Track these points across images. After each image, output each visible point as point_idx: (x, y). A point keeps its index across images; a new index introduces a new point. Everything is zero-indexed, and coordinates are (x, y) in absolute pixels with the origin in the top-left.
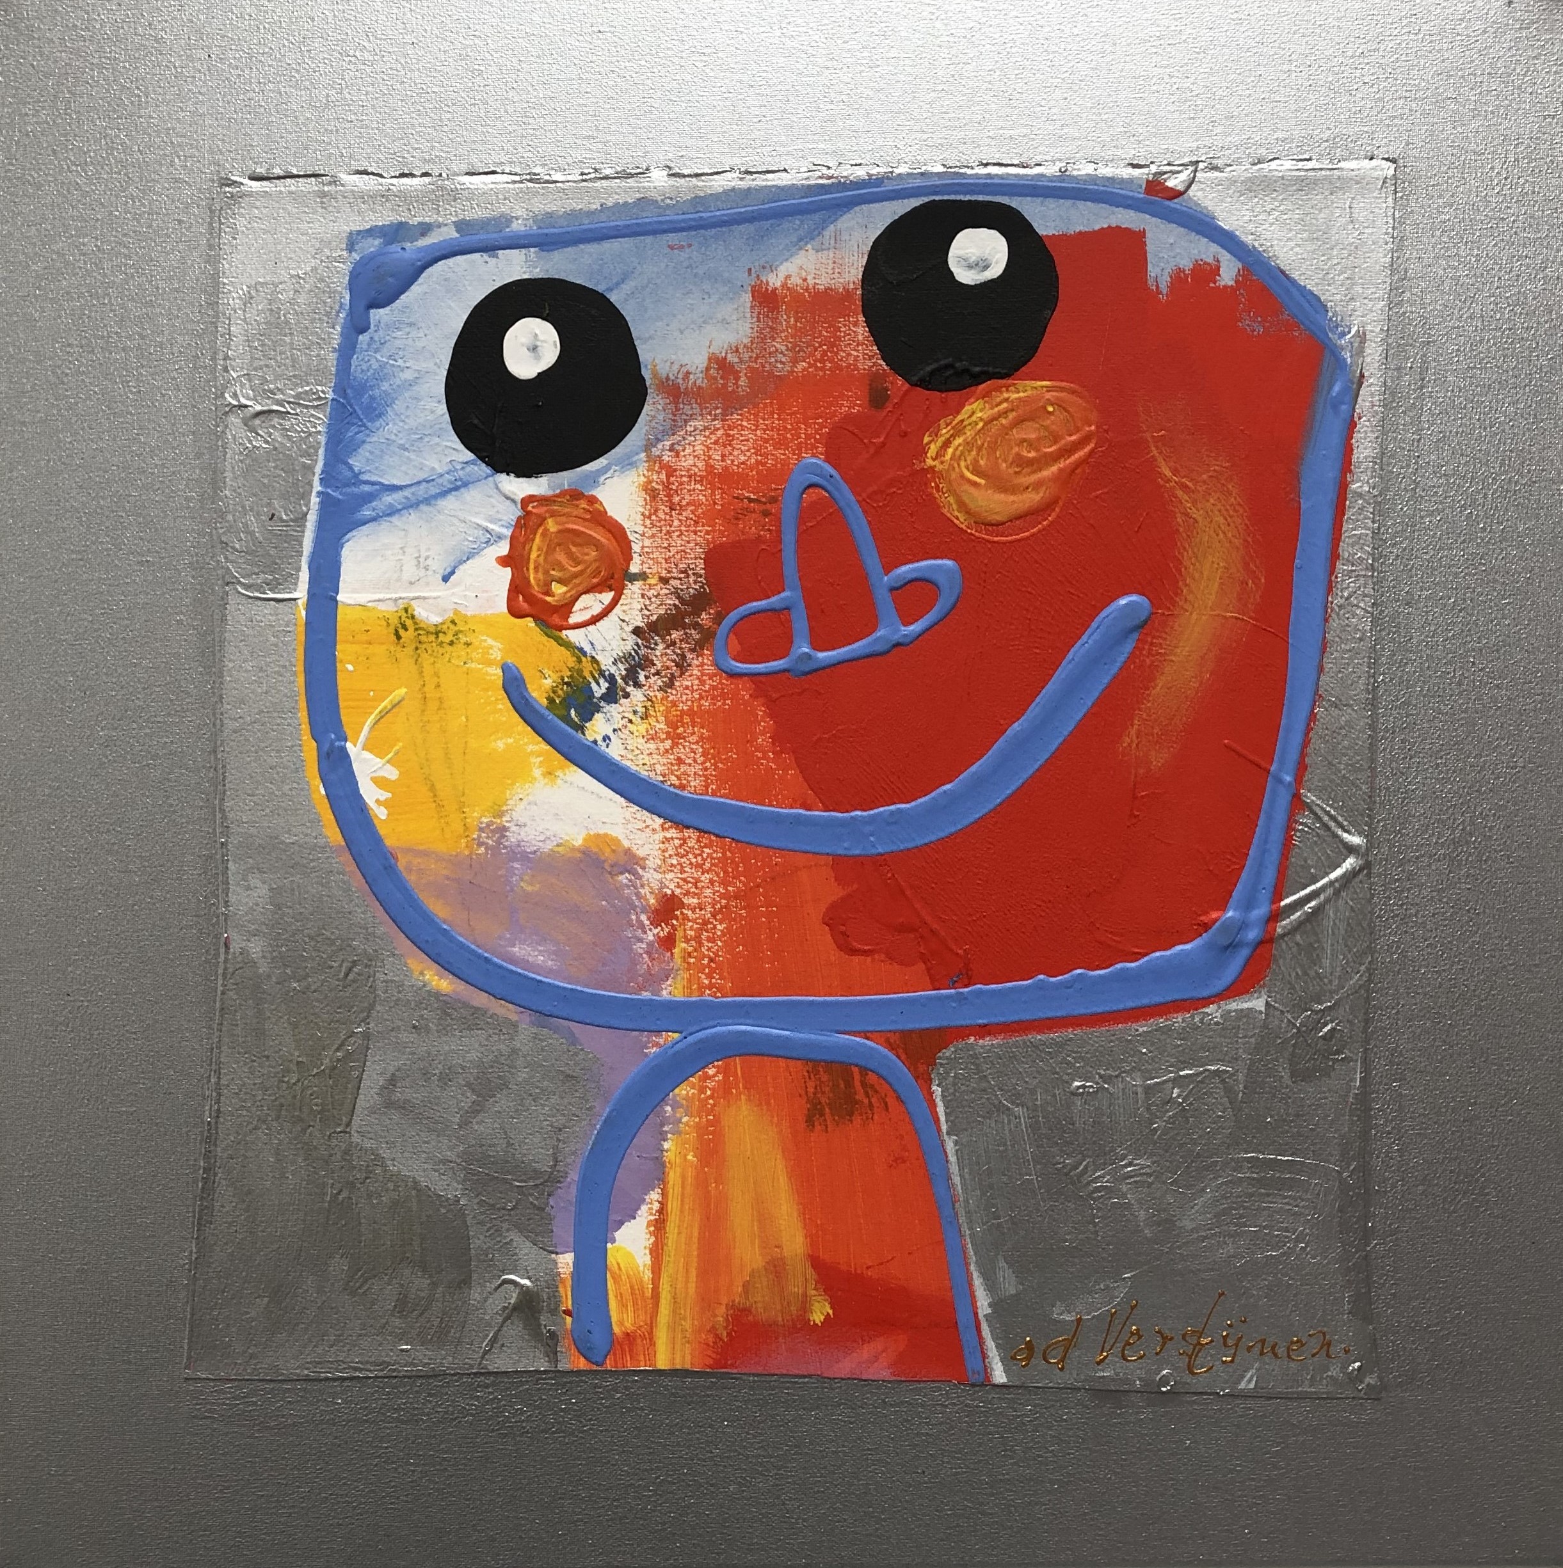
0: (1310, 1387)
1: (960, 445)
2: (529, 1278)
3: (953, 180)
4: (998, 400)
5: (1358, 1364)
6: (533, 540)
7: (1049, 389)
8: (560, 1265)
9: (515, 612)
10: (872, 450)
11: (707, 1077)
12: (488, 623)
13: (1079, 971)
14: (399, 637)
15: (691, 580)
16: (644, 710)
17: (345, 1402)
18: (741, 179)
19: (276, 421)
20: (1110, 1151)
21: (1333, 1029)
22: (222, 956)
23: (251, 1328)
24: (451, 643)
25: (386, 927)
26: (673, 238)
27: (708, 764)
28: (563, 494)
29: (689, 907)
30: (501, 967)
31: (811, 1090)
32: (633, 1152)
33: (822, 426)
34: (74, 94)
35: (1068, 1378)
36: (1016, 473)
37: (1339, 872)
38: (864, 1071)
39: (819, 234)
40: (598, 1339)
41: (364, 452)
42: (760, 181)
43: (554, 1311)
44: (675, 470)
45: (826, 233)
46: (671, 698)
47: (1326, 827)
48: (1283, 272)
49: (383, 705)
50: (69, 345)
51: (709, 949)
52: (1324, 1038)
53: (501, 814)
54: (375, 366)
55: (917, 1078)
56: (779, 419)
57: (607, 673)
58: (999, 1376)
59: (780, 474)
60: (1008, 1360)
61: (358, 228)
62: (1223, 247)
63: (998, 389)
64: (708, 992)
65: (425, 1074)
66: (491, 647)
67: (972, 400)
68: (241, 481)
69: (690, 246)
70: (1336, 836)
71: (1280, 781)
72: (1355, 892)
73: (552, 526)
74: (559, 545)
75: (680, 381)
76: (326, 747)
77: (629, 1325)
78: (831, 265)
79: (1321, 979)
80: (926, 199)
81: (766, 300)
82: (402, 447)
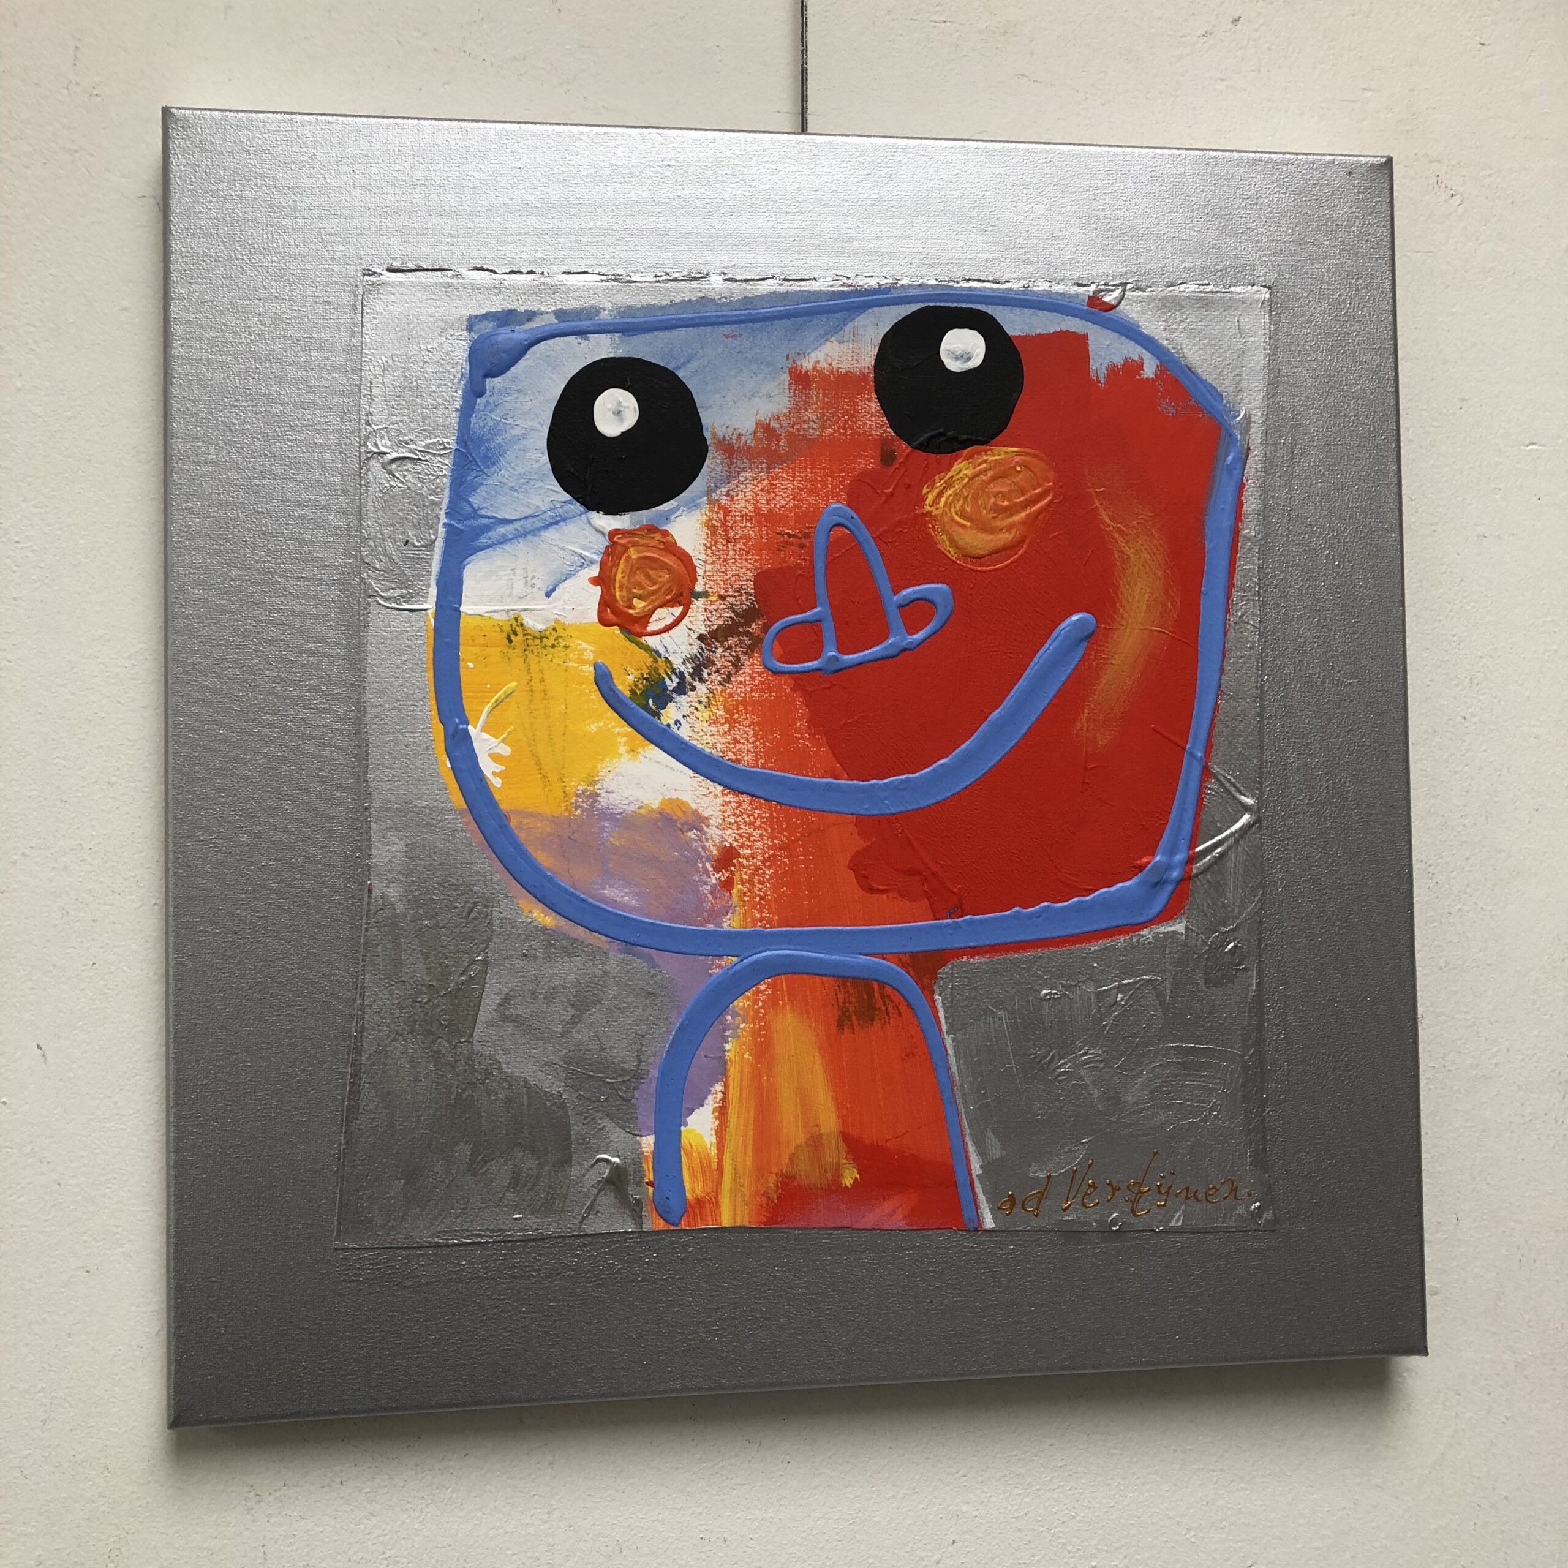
0: (1223, 1223)
1: (951, 495)
2: (618, 1156)
3: (945, 291)
4: (979, 461)
5: (1257, 1204)
6: (618, 565)
7: (1018, 454)
8: (643, 1145)
9: (604, 621)
10: (883, 498)
11: (759, 992)
12: (582, 630)
13: (1045, 904)
14: (510, 641)
15: (744, 597)
16: (707, 700)
17: (469, 1263)
18: (781, 285)
19: (409, 465)
20: (1071, 1044)
21: (1235, 947)
22: (366, 900)
23: (391, 1205)
24: (553, 646)
25: (500, 876)
26: (728, 329)
27: (758, 743)
28: (641, 529)
29: (744, 856)
30: (594, 906)
31: (841, 1001)
32: (701, 1052)
33: (844, 479)
34: (241, 197)
35: (1041, 1223)
36: (993, 518)
37: (1237, 826)
38: (882, 984)
39: (841, 330)
40: (675, 1203)
41: (482, 491)
42: (795, 287)
43: (639, 1183)
44: (731, 511)
45: (847, 329)
46: (728, 691)
47: (1227, 790)
48: (1190, 369)
49: (498, 694)
50: (237, 400)
51: (760, 890)
52: (1229, 953)
53: (593, 783)
55: (923, 989)
56: (811, 473)
57: (678, 671)
58: (989, 1223)
59: (813, 515)
60: (996, 1210)
61: (476, 313)
62: (1146, 349)
63: (979, 453)
64: (759, 924)
65: (534, 993)
66: (585, 650)
67: (960, 461)
68: (380, 514)
69: (741, 335)
70: (1236, 799)
71: (1193, 756)
72: (1250, 841)
73: (633, 553)
74: (638, 569)
75: (734, 441)
76: (451, 730)
77: (699, 1192)
78: (851, 354)
79: (1226, 909)
80: (922, 305)
81: (801, 380)
82: (512, 489)
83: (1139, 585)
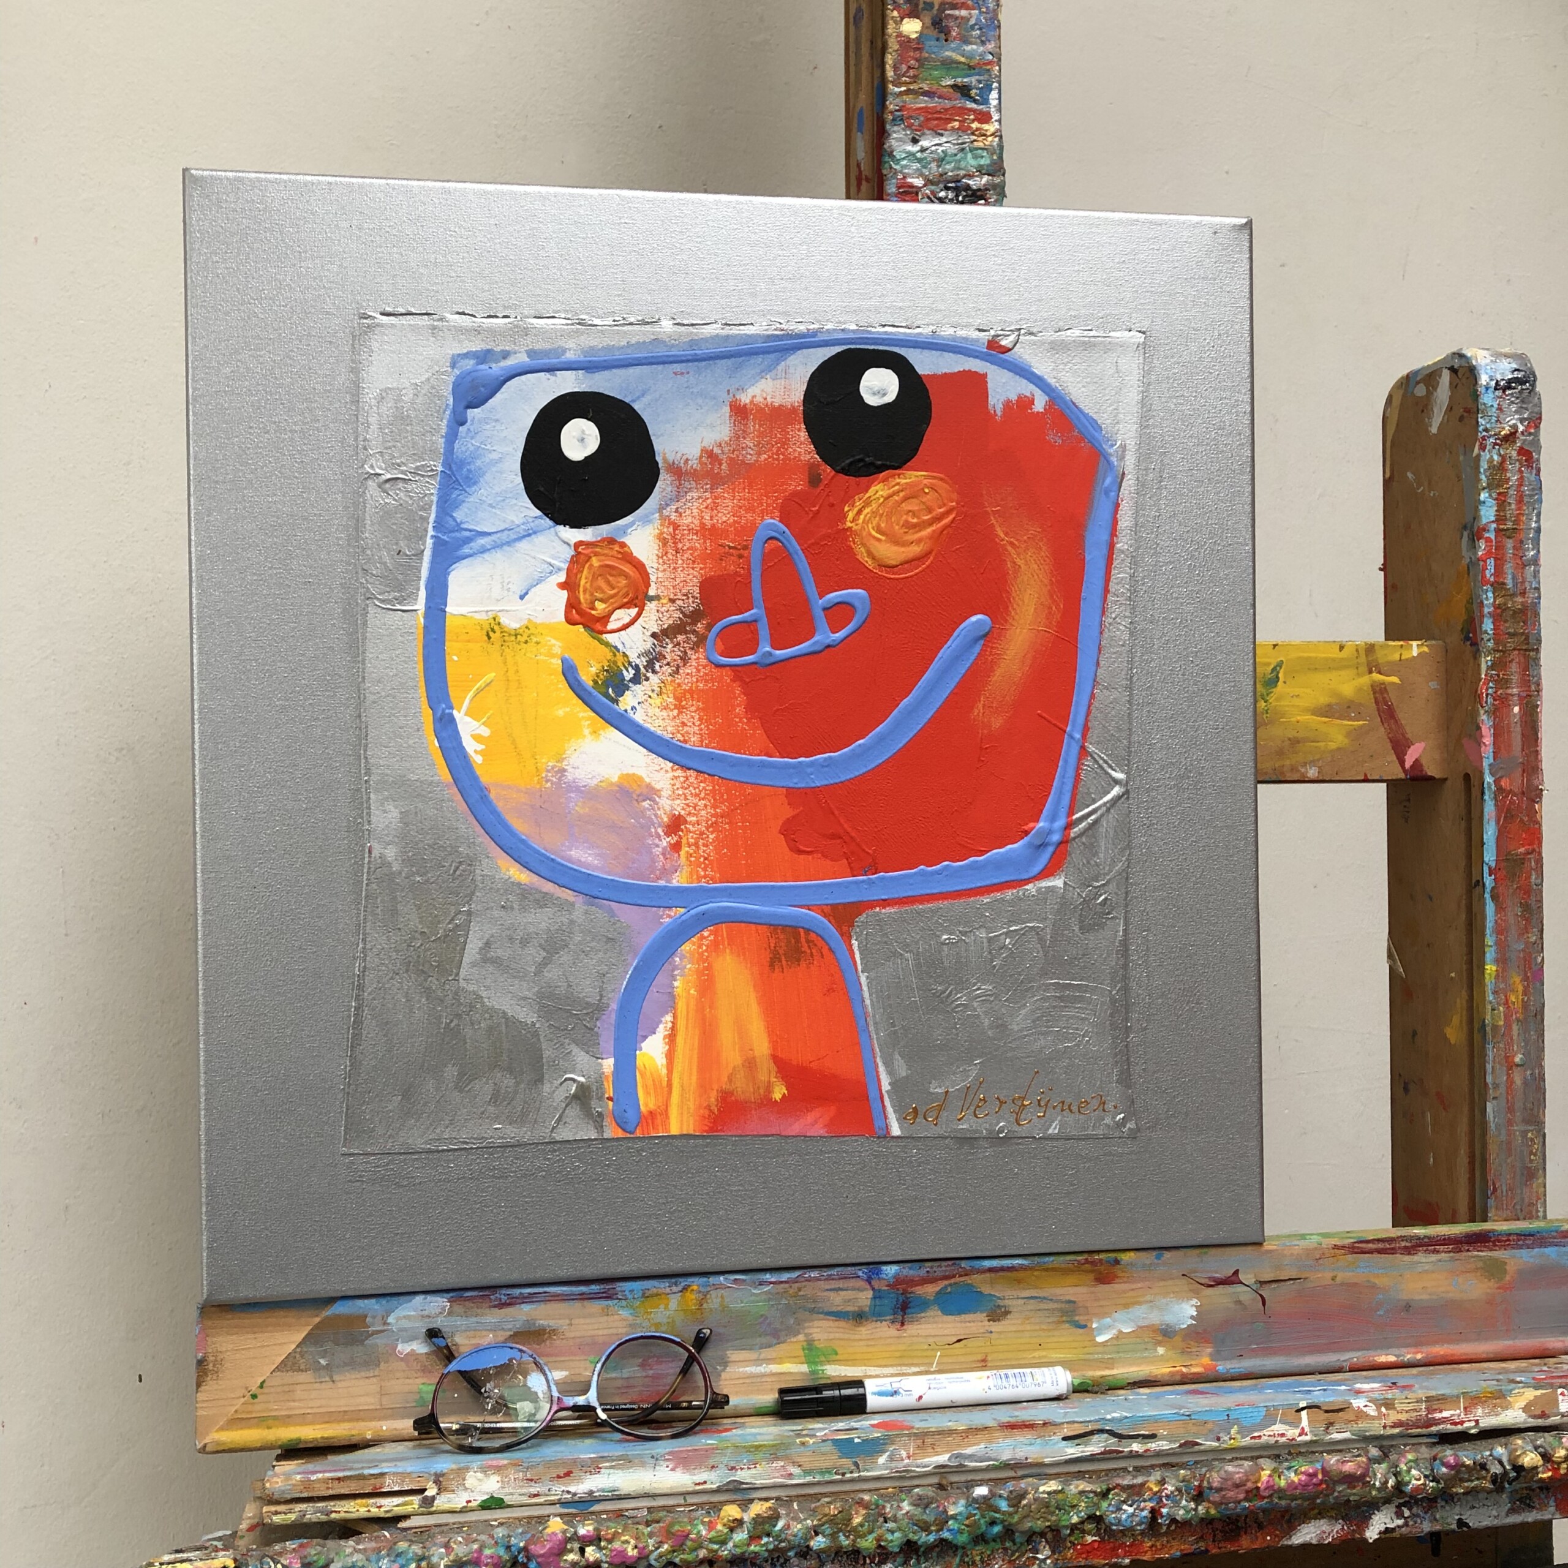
0: (1093, 1131)
1: (868, 513)
2: (584, 1076)
3: (863, 335)
4: (894, 483)
5: (1122, 1116)
6: (582, 572)
7: (926, 477)
9: (570, 621)
10: (811, 515)
11: (703, 938)
12: (551, 628)
13: (947, 863)
14: (489, 638)
15: (691, 600)
16: (659, 689)
17: (456, 1166)
19: (401, 485)
20: (966, 981)
21: (1106, 899)
22: (367, 860)
23: (390, 1117)
24: (526, 642)
26: (677, 367)
27: (703, 726)
28: (603, 540)
29: (690, 823)
30: (563, 865)
31: (772, 945)
32: (653, 989)
33: (777, 498)
34: (252, 249)
35: (939, 1131)
36: (905, 532)
37: (1110, 796)
38: (808, 931)
39: (774, 369)
40: (631, 1116)
41: (464, 508)
42: (735, 331)
43: (600, 1098)
44: (679, 526)
45: (779, 368)
46: (677, 681)
47: (1100, 767)
48: (1074, 404)
49: (479, 684)
50: (251, 428)
51: (704, 851)
52: (1100, 904)
53: (562, 760)
54: (472, 448)
55: (842, 935)
56: (749, 493)
57: (634, 664)
58: (896, 1131)
59: (750, 529)
60: (902, 1119)
62: (1037, 386)
63: (893, 476)
64: (703, 880)
65: (511, 939)
66: (554, 645)
67: (876, 483)
68: (376, 527)
69: (688, 373)
70: (1107, 773)
71: (1071, 737)
72: (1120, 810)
73: (595, 562)
74: (599, 575)
75: (683, 465)
76: (439, 714)
78: (783, 390)
79: (1098, 866)
80: (845, 347)
81: (739, 412)
82: (491, 505)
83: (1029, 592)
